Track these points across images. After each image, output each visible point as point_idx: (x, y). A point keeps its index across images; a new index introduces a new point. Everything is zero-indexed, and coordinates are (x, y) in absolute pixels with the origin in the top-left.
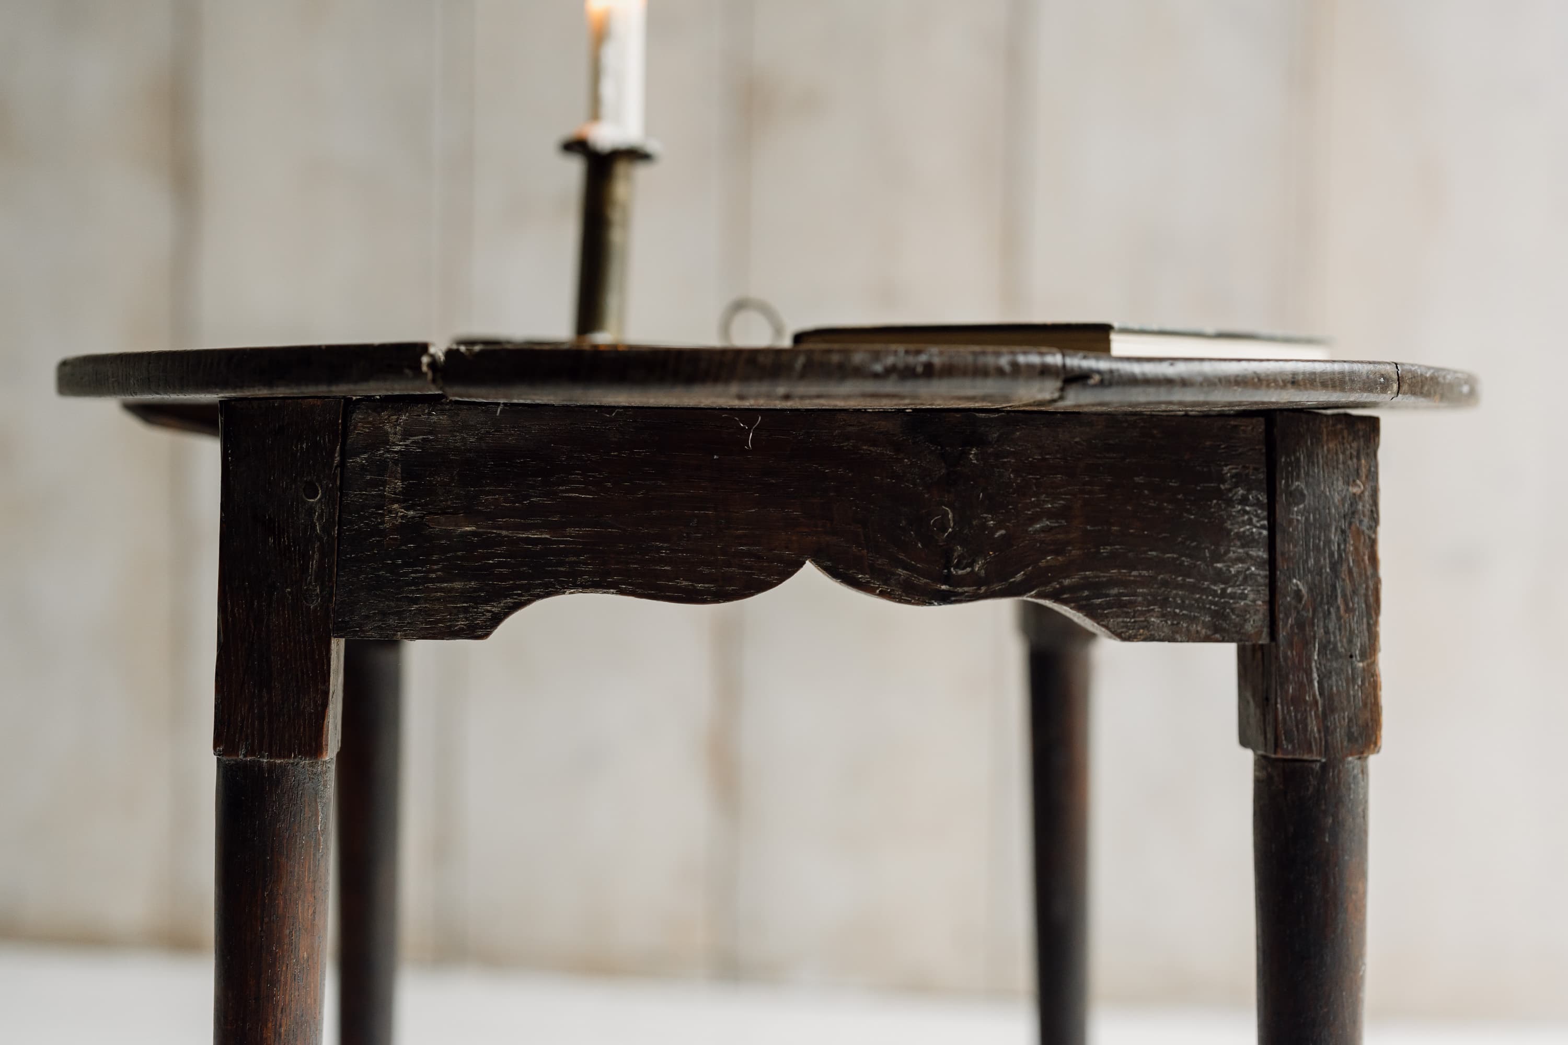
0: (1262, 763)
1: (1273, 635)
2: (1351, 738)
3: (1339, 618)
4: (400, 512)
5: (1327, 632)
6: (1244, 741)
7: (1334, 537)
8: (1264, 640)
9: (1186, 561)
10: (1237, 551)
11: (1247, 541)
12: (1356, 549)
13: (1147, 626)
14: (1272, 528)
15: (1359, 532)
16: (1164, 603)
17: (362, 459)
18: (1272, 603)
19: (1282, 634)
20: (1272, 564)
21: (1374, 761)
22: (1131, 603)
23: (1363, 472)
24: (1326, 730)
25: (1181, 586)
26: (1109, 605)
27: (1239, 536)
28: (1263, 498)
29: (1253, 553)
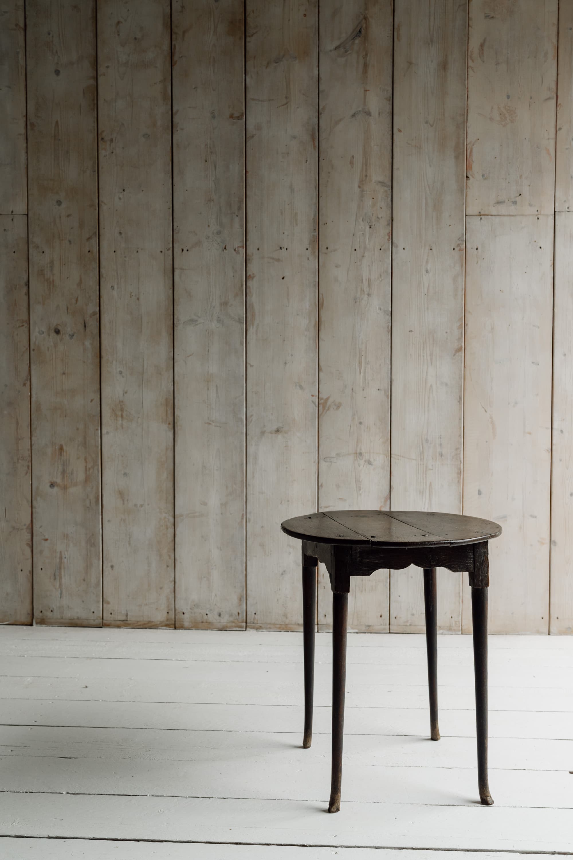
0: (473, 588)
1: (474, 571)
2: (485, 585)
3: (483, 568)
4: (359, 559)
5: (482, 570)
6: (470, 585)
7: (482, 557)
8: (473, 571)
9: (462, 561)
10: (469, 559)
11: (471, 558)
12: (485, 558)
13: (457, 570)
14: (474, 556)
15: (486, 556)
16: (460, 567)
17: (354, 552)
18: (474, 566)
19: (476, 571)
20: (474, 561)
21: (488, 588)
22: (455, 567)
23: (486, 547)
24: (482, 583)
25: (462, 564)
26: (452, 567)
27: (470, 557)
28: (473, 552)
29: (471, 559)
